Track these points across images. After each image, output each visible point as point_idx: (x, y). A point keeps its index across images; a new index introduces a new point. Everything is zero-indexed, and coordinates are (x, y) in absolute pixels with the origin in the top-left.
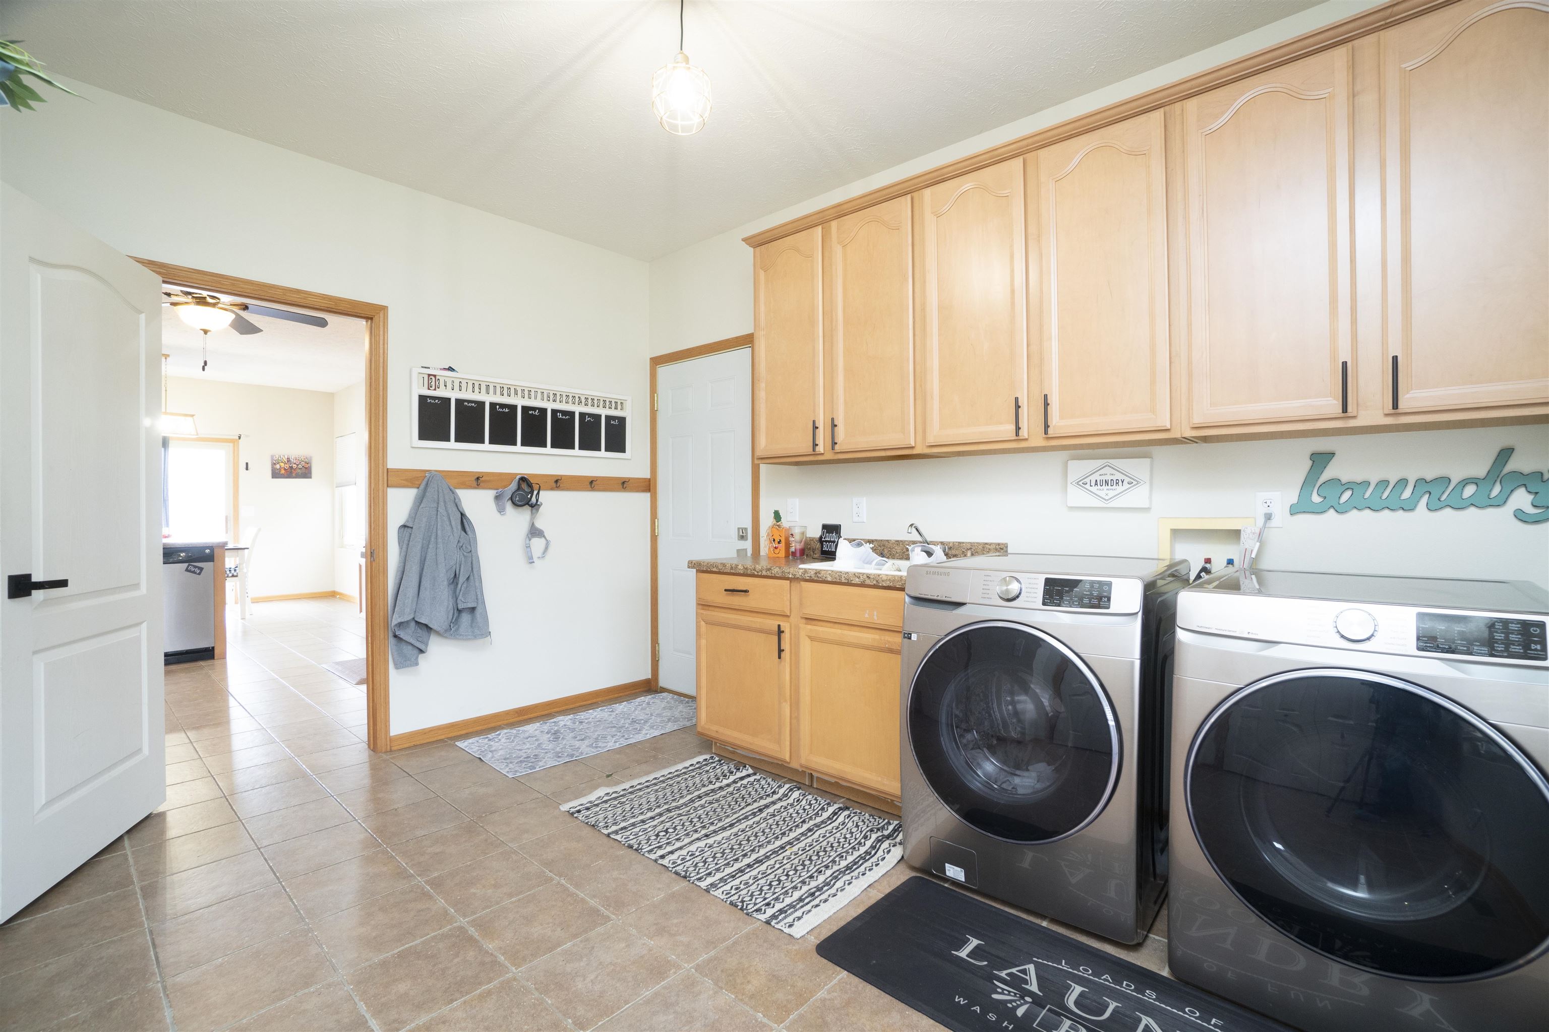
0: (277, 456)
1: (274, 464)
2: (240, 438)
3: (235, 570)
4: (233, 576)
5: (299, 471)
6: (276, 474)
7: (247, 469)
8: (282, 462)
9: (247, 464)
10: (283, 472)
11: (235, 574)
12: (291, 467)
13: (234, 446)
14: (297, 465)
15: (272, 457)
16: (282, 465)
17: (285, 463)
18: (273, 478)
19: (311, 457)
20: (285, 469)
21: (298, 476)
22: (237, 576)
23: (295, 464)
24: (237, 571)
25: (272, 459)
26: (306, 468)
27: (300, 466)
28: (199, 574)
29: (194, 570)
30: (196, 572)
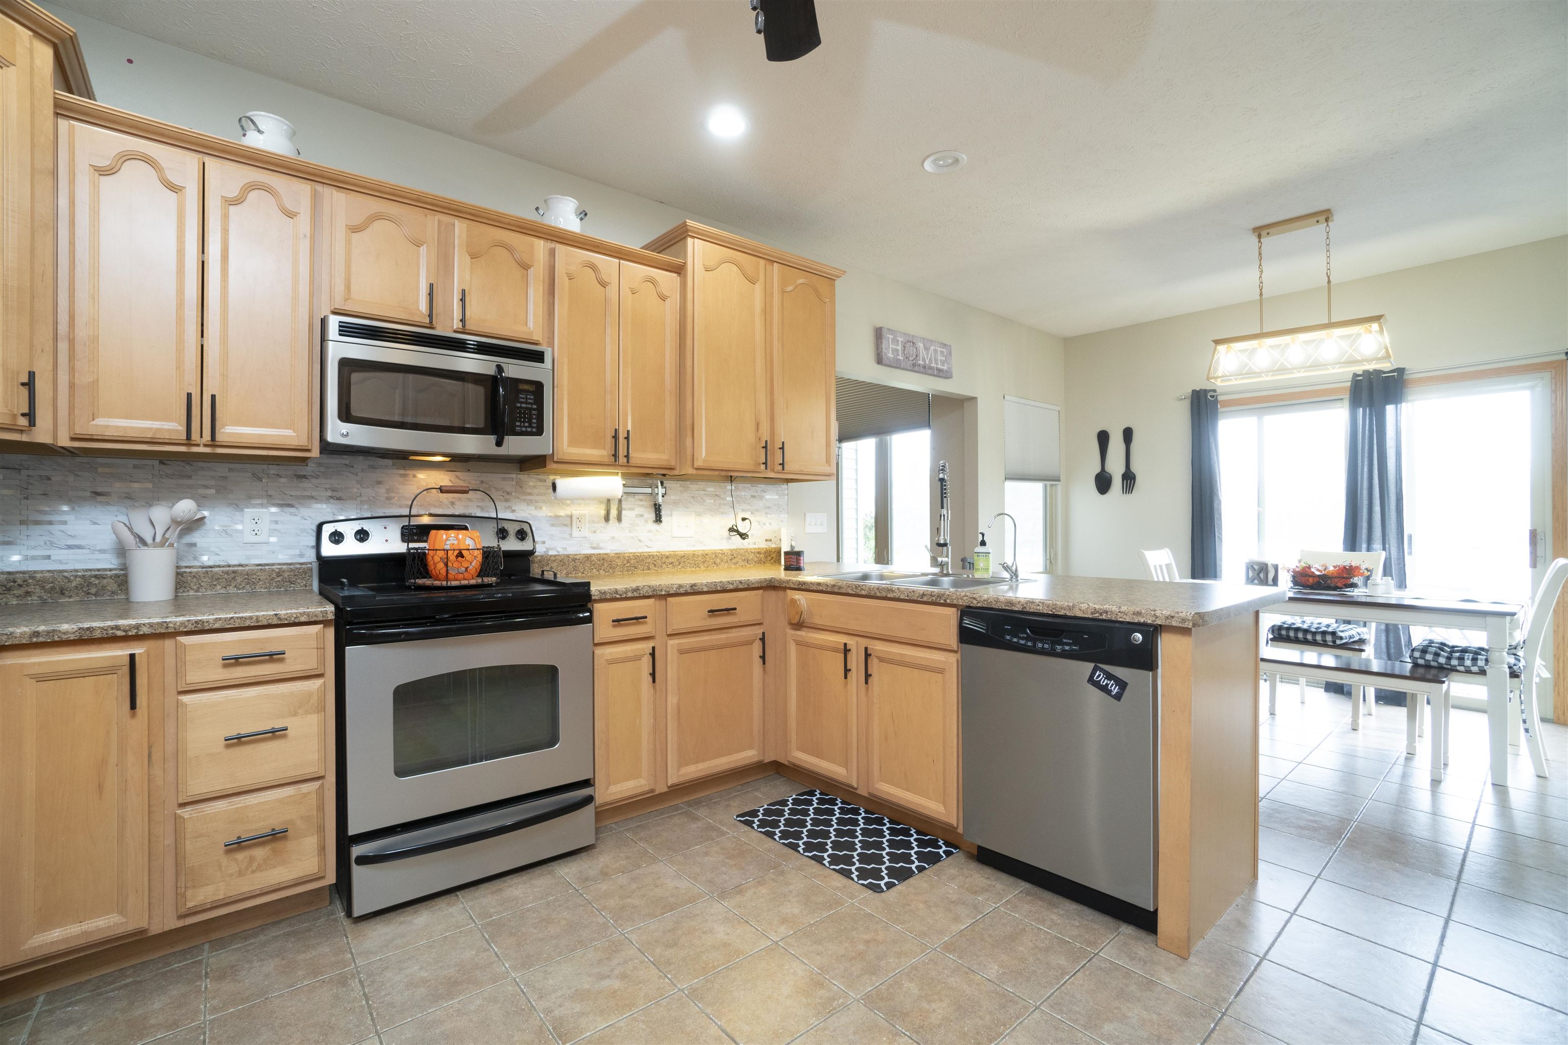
28: (1118, 697)
29: (1107, 684)
30: (1111, 691)
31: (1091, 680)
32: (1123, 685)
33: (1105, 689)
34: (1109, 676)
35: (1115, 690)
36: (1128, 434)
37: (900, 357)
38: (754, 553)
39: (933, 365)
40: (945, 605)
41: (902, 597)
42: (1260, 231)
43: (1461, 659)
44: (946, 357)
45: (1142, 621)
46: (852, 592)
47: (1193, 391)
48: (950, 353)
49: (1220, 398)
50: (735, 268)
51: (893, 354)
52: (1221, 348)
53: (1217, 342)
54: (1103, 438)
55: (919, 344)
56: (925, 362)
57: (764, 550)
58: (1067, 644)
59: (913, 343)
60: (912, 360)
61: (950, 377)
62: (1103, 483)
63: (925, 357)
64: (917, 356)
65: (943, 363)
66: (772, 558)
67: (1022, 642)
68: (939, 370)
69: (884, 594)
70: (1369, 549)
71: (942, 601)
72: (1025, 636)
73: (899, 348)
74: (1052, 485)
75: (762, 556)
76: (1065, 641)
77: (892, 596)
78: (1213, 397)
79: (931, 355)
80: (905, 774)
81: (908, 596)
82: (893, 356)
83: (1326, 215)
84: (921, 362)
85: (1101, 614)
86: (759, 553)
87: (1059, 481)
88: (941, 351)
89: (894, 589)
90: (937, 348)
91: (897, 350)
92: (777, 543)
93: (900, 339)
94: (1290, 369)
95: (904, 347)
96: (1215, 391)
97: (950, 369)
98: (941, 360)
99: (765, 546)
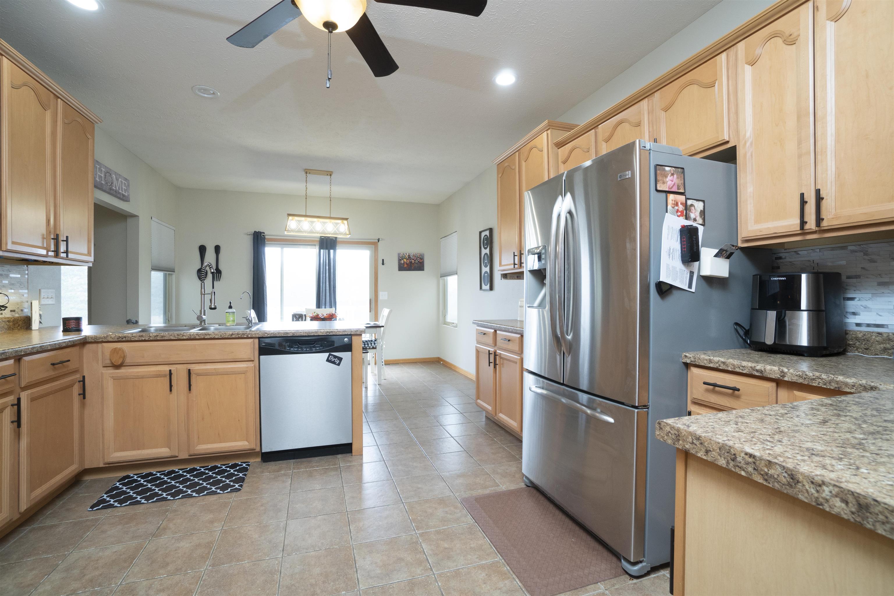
0: (402, 254)
1: (400, 260)
2: (379, 240)
3: (375, 343)
4: (373, 348)
5: (416, 265)
6: (402, 268)
7: (383, 264)
8: (405, 259)
9: (383, 260)
10: (406, 266)
11: (375, 346)
12: (411, 262)
13: (375, 248)
14: (415, 260)
15: (399, 254)
16: (405, 260)
17: (407, 260)
18: (399, 271)
19: (423, 254)
20: (407, 264)
21: (415, 269)
22: (376, 348)
23: (413, 259)
24: (376, 344)
25: (399, 257)
26: (421, 263)
27: (416, 261)
28: (339, 365)
29: (334, 360)
30: (336, 362)
31: (328, 360)
32: (340, 359)
33: (334, 363)
34: (335, 357)
35: (338, 362)
36: (217, 249)
37: (103, 182)
38: (5, 322)
39: (120, 191)
40: (248, 338)
41: (216, 337)
42: (307, 172)
43: (368, 344)
44: (127, 188)
45: (346, 333)
46: (174, 338)
47: (255, 231)
48: (129, 186)
49: (266, 237)
50: (33, 93)
51: (99, 179)
52: (290, 218)
53: (289, 215)
54: (202, 250)
55: (113, 175)
56: (116, 189)
57: (13, 319)
58: (317, 347)
59: (110, 174)
60: (109, 186)
61: (128, 201)
62: (201, 274)
63: (117, 185)
64: (112, 183)
65: (125, 191)
66: (19, 325)
67: (296, 349)
68: (124, 195)
69: (202, 337)
70: (325, 308)
71: (245, 336)
72: (297, 346)
73: (103, 175)
74: (169, 274)
75: (11, 324)
76: (316, 346)
77: (209, 337)
78: (263, 236)
79: (119, 184)
80: (219, 434)
81: (221, 336)
82: (99, 180)
83: (330, 174)
84: (114, 188)
85: (330, 333)
86: (9, 321)
87: (174, 272)
88: (124, 183)
89: (210, 333)
90: (122, 181)
91: (101, 177)
92: (19, 313)
93: (103, 170)
94: (314, 233)
95: (105, 175)
96: (264, 233)
97: (129, 195)
98: (124, 188)
99: (10, 316)
